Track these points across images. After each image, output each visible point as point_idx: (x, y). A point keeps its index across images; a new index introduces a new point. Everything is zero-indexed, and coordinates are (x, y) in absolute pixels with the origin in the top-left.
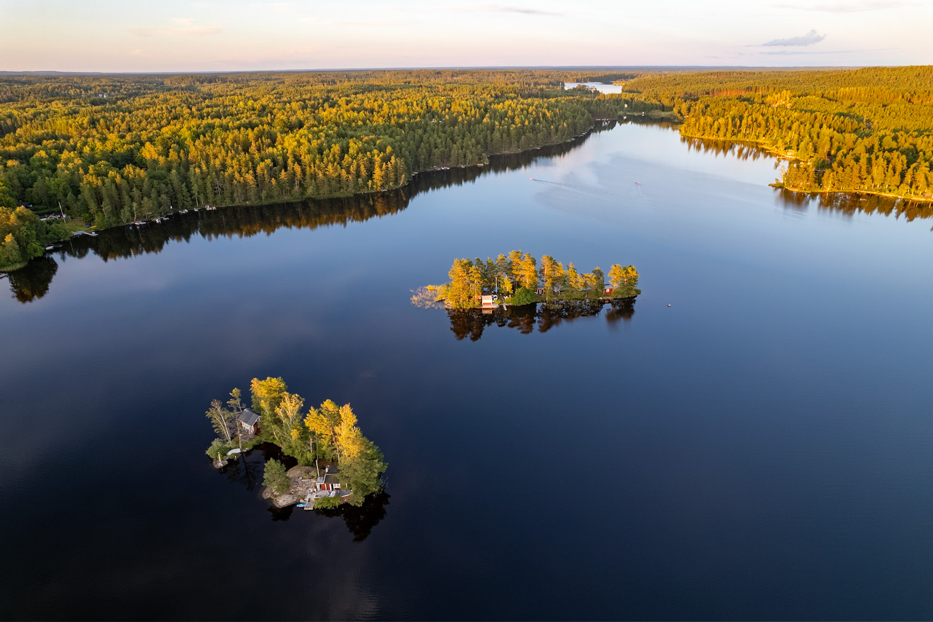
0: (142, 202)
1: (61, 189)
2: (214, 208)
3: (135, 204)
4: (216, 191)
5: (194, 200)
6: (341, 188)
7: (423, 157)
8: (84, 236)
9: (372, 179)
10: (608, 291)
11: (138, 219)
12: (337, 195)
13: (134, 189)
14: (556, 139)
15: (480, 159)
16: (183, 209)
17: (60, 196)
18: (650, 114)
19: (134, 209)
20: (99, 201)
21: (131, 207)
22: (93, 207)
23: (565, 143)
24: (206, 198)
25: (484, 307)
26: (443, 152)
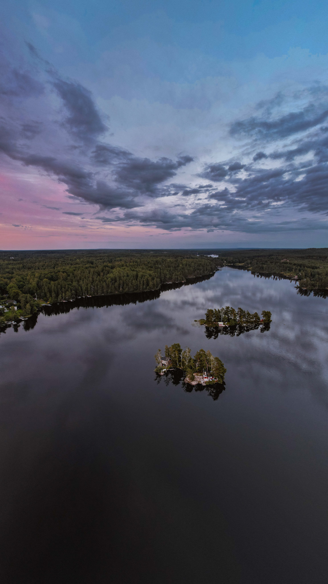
0: (66, 293)
1: (35, 288)
2: (91, 296)
3: (64, 294)
4: (91, 290)
5: (83, 293)
6: (137, 289)
7: (163, 278)
8: (45, 305)
9: (149, 286)
10: (261, 320)
11: (64, 300)
12: (136, 292)
13: (63, 288)
14: (206, 273)
15: (183, 280)
16: (79, 297)
17: (35, 291)
18: (235, 264)
19: (63, 296)
20: (50, 292)
21: (62, 295)
22: (48, 295)
23: (210, 274)
24: (88, 292)
25: (220, 326)
26: (170, 277)
